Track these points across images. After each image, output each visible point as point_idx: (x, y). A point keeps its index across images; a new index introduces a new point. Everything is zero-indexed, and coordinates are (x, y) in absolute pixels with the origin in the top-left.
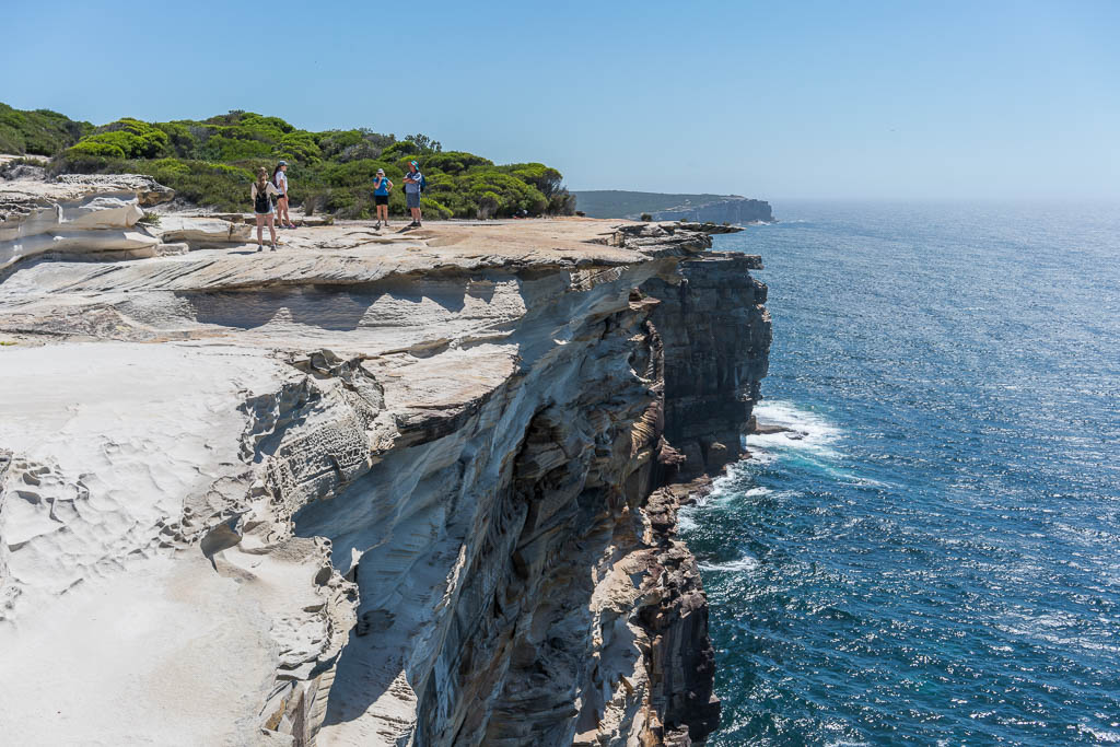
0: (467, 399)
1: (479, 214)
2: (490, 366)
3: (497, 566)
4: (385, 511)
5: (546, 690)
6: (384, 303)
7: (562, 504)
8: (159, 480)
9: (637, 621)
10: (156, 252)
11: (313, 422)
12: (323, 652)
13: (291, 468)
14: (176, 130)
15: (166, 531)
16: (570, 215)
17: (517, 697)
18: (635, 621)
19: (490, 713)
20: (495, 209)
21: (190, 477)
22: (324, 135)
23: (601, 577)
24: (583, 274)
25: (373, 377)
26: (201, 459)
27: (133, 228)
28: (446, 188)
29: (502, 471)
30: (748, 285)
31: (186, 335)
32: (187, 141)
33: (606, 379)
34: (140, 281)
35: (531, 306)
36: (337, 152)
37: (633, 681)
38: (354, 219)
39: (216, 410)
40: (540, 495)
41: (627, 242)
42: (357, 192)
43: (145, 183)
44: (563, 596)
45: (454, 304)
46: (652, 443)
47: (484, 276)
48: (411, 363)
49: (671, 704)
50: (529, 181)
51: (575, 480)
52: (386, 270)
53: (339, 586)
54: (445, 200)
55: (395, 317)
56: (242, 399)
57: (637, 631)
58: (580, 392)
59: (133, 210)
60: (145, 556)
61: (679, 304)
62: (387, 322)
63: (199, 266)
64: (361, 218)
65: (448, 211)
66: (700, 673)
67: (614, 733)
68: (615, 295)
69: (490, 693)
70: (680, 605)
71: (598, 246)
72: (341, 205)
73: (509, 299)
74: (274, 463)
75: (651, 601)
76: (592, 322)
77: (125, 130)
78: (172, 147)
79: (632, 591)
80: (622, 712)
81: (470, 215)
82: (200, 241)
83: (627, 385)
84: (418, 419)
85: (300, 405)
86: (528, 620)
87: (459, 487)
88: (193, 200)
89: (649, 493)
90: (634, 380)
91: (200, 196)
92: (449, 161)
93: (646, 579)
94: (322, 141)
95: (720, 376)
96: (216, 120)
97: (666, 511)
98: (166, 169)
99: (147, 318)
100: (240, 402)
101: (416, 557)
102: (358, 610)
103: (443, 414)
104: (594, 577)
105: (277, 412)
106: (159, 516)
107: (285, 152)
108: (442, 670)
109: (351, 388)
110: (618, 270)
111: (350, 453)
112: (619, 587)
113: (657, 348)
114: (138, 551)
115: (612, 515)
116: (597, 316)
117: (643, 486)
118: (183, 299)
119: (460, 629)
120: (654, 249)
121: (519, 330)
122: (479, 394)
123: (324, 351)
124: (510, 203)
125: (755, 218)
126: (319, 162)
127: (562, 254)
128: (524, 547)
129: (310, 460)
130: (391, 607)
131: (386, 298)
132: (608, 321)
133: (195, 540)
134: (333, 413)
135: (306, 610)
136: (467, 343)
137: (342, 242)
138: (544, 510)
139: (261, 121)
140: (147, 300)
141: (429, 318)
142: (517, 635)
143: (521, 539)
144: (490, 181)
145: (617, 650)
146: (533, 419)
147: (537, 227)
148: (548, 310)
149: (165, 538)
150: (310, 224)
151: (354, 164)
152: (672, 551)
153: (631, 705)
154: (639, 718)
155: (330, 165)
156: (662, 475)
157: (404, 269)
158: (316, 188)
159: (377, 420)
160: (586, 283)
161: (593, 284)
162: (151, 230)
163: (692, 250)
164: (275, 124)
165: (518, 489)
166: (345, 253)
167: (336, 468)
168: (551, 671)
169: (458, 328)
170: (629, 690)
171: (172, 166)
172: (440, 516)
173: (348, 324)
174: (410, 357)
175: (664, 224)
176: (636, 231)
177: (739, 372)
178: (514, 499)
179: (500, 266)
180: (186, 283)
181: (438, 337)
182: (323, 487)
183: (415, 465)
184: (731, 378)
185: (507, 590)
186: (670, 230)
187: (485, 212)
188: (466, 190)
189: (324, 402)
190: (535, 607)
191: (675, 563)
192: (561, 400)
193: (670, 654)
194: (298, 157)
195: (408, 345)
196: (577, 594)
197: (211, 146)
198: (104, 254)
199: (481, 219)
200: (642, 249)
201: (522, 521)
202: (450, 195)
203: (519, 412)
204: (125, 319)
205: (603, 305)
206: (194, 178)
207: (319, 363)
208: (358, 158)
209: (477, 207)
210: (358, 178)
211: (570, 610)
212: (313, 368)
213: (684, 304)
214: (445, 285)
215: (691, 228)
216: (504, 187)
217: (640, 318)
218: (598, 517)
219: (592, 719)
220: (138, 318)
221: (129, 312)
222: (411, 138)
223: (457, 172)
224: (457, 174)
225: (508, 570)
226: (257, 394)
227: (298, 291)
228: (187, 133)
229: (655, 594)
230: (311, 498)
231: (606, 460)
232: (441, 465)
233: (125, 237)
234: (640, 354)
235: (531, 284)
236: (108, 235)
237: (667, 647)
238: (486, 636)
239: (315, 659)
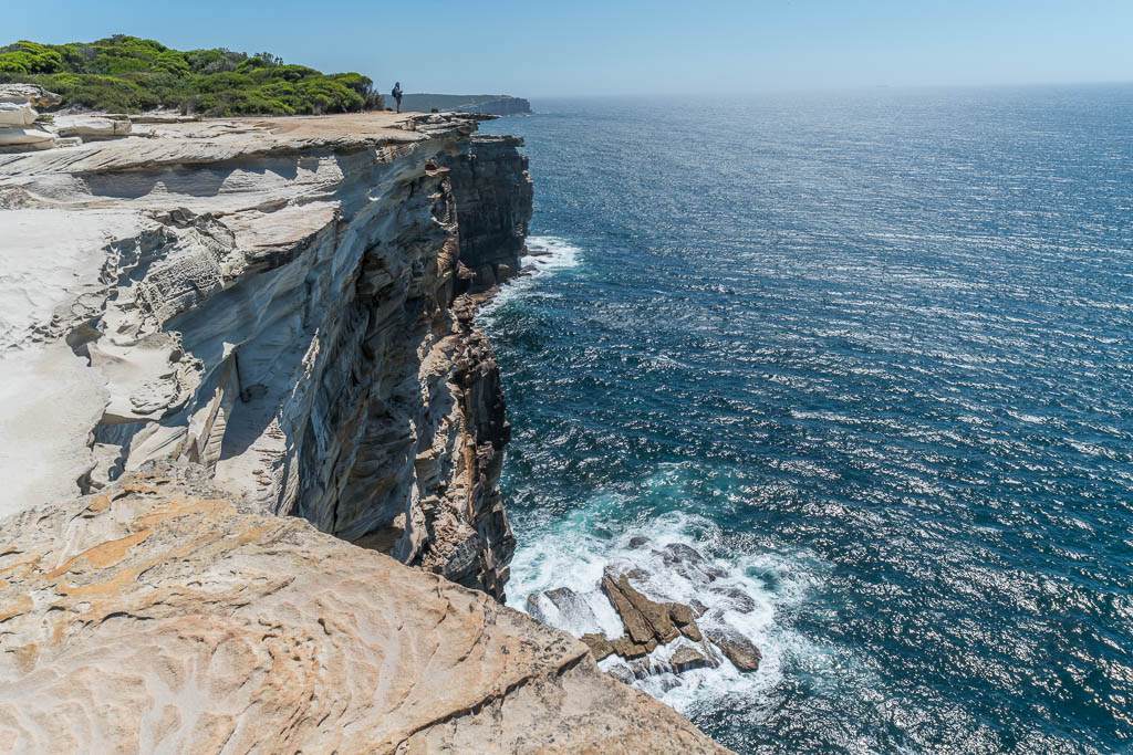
0: (298, 238)
1: (314, 111)
2: (318, 216)
3: (351, 353)
4: (247, 320)
5: (394, 428)
6: (237, 176)
7: (393, 310)
8: (33, 299)
9: (455, 380)
10: (54, 145)
11: (173, 258)
12: (172, 402)
13: (160, 290)
14: (67, 50)
15: (38, 331)
16: (382, 110)
17: (375, 435)
18: (451, 381)
19: (358, 447)
20: (326, 107)
21: (61, 296)
22: (191, 54)
23: (425, 355)
24: (386, 150)
25: (225, 226)
26: (70, 283)
27: (32, 126)
28: (288, 93)
29: (346, 288)
30: (516, 158)
31: (85, 205)
32: (76, 59)
33: (416, 224)
34: (42, 167)
35: (349, 173)
36: (203, 67)
37: (452, 418)
38: (219, 116)
39: (85, 250)
40: (377, 305)
41: (417, 127)
42: (220, 97)
43: (35, 90)
44: (400, 369)
45: (290, 174)
46: (452, 266)
47: (310, 153)
48: (260, 217)
49: (480, 430)
50: (349, 86)
51: (400, 293)
52: (235, 151)
53: (189, 362)
54: (288, 101)
55: (247, 185)
56: (108, 242)
57: (453, 388)
58: (397, 235)
59: (27, 112)
60: (20, 349)
61: (471, 172)
62: (238, 189)
63: (89, 153)
64: (225, 116)
65: (291, 109)
66: (496, 407)
67: (442, 450)
68: (413, 166)
69: (356, 435)
70: (480, 369)
71: (393, 130)
72: (209, 107)
73: (330, 169)
74: (144, 286)
75: (462, 368)
76: (400, 186)
77: (23, 50)
78: (66, 64)
79: (447, 362)
80: (446, 438)
81: (308, 112)
82: (91, 135)
83: (430, 228)
84: (262, 254)
85: (160, 246)
86: (377, 387)
87: (308, 301)
88: (88, 105)
89: (454, 299)
90: (435, 224)
91: (95, 103)
92: (289, 72)
93: (455, 354)
94: (190, 58)
95: (502, 221)
96: (102, 42)
97: (467, 310)
98: (63, 82)
99: (52, 194)
100: (105, 245)
101: (280, 349)
102: (203, 375)
103: (280, 249)
104: (420, 356)
105: (138, 250)
106: (32, 322)
107: (160, 66)
108: (317, 422)
109: (207, 234)
110: (411, 145)
111: (205, 278)
112: (438, 360)
113: (451, 202)
114: (15, 346)
115: (429, 315)
116: (404, 181)
117: (449, 294)
118: (79, 179)
119: (328, 395)
120: (438, 132)
121: (340, 190)
122: (307, 235)
123: (182, 209)
124: (336, 102)
125: (519, 111)
126: (189, 75)
127: (366, 136)
128: (369, 339)
129: (174, 283)
130: (266, 382)
131: (238, 172)
132: (413, 184)
133: (61, 335)
134: (190, 251)
135: (161, 378)
136: (302, 202)
137: (205, 134)
138: (382, 314)
139: (140, 43)
140: (50, 181)
141: (271, 184)
142: (371, 396)
143: (366, 335)
144: (320, 86)
145: (440, 400)
146: (365, 253)
147: (357, 118)
148: (362, 177)
149: (37, 336)
150: (183, 121)
151: (216, 76)
152: (473, 335)
153: (452, 432)
154: (459, 440)
155: (198, 77)
156: (460, 286)
157: (249, 151)
158: (188, 94)
159: (229, 255)
160: (388, 157)
161: (393, 157)
162: (46, 128)
163: (465, 132)
164: (152, 45)
165: (361, 301)
166: (207, 140)
167: (195, 288)
168: (395, 416)
169: (293, 191)
170: (450, 424)
171: (67, 79)
172: (297, 320)
173: (211, 192)
174: (258, 213)
175: (443, 114)
176: (424, 120)
177: (514, 216)
178: (359, 309)
179: (321, 146)
180: (79, 167)
181: (279, 198)
182: (188, 302)
183: (268, 286)
184: (509, 222)
185: (361, 368)
186: (448, 119)
187: (319, 109)
188: (303, 94)
189: (180, 244)
190: (381, 378)
191: (475, 343)
192: (383, 240)
193: (476, 399)
194: (171, 70)
195: (256, 204)
196: (410, 367)
197: (99, 63)
198: (11, 147)
199: (316, 115)
200: (429, 132)
201: (366, 323)
202: (291, 97)
203: (353, 249)
204: (33, 195)
205: (408, 174)
206: (87, 88)
207: (176, 217)
208: (219, 70)
209: (312, 106)
210: (220, 86)
211: (405, 377)
212: (173, 221)
213: (474, 173)
214: (282, 161)
215: (463, 117)
216: (331, 91)
217: (437, 182)
218: (420, 316)
219: (427, 443)
220: (44, 194)
221: (36, 190)
222: (258, 55)
223: (296, 80)
224: (295, 82)
225: (359, 355)
226: (120, 239)
227: (170, 170)
228: (76, 52)
229: (464, 363)
230: (179, 311)
231: (421, 279)
232: (292, 285)
233: (24, 133)
234: (439, 207)
235: (347, 158)
236: (10, 132)
237: (474, 396)
238: (348, 398)
239: (166, 407)
